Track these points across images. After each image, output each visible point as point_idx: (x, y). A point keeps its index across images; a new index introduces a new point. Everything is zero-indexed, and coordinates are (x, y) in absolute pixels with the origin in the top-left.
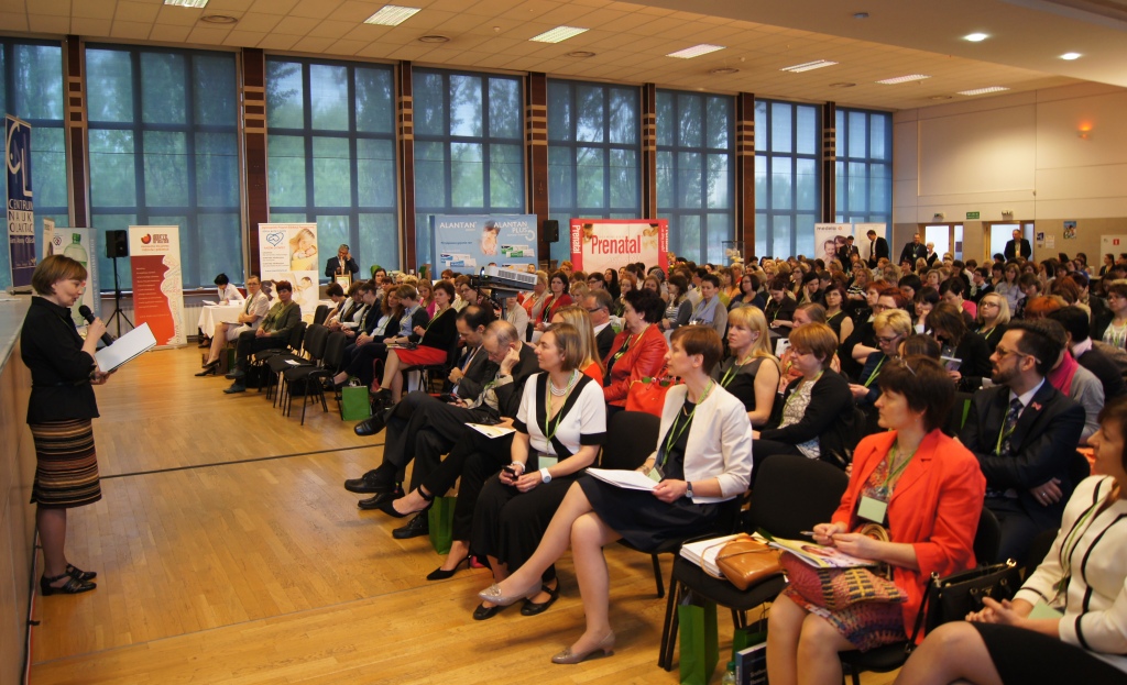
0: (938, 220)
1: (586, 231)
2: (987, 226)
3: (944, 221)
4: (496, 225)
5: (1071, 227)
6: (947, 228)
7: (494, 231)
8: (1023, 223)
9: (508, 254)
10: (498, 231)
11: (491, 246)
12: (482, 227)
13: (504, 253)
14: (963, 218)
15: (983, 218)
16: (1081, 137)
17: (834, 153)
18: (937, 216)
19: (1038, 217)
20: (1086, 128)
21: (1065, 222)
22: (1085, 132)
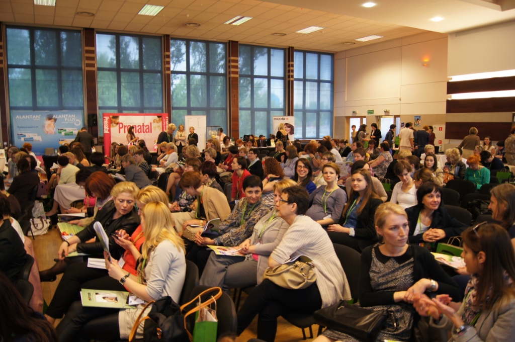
0: (354, 115)
1: (114, 120)
2: (378, 118)
3: (357, 115)
4: (54, 116)
5: (418, 119)
6: (359, 119)
7: (53, 120)
8: (396, 117)
9: (63, 133)
10: (55, 120)
11: (51, 129)
12: (45, 118)
13: (61, 133)
14: (366, 114)
15: (376, 113)
16: (423, 65)
17: (292, 76)
18: (354, 112)
19: (401, 114)
20: (426, 60)
21: (415, 117)
22: (425, 62)
